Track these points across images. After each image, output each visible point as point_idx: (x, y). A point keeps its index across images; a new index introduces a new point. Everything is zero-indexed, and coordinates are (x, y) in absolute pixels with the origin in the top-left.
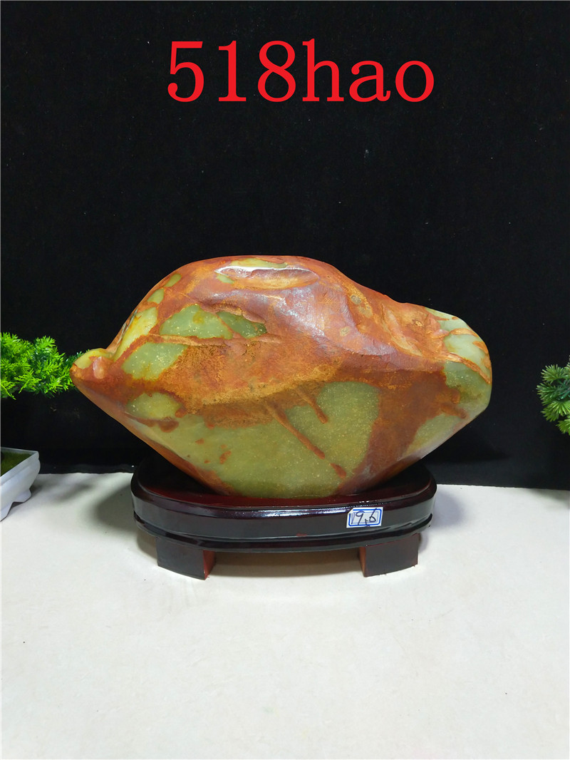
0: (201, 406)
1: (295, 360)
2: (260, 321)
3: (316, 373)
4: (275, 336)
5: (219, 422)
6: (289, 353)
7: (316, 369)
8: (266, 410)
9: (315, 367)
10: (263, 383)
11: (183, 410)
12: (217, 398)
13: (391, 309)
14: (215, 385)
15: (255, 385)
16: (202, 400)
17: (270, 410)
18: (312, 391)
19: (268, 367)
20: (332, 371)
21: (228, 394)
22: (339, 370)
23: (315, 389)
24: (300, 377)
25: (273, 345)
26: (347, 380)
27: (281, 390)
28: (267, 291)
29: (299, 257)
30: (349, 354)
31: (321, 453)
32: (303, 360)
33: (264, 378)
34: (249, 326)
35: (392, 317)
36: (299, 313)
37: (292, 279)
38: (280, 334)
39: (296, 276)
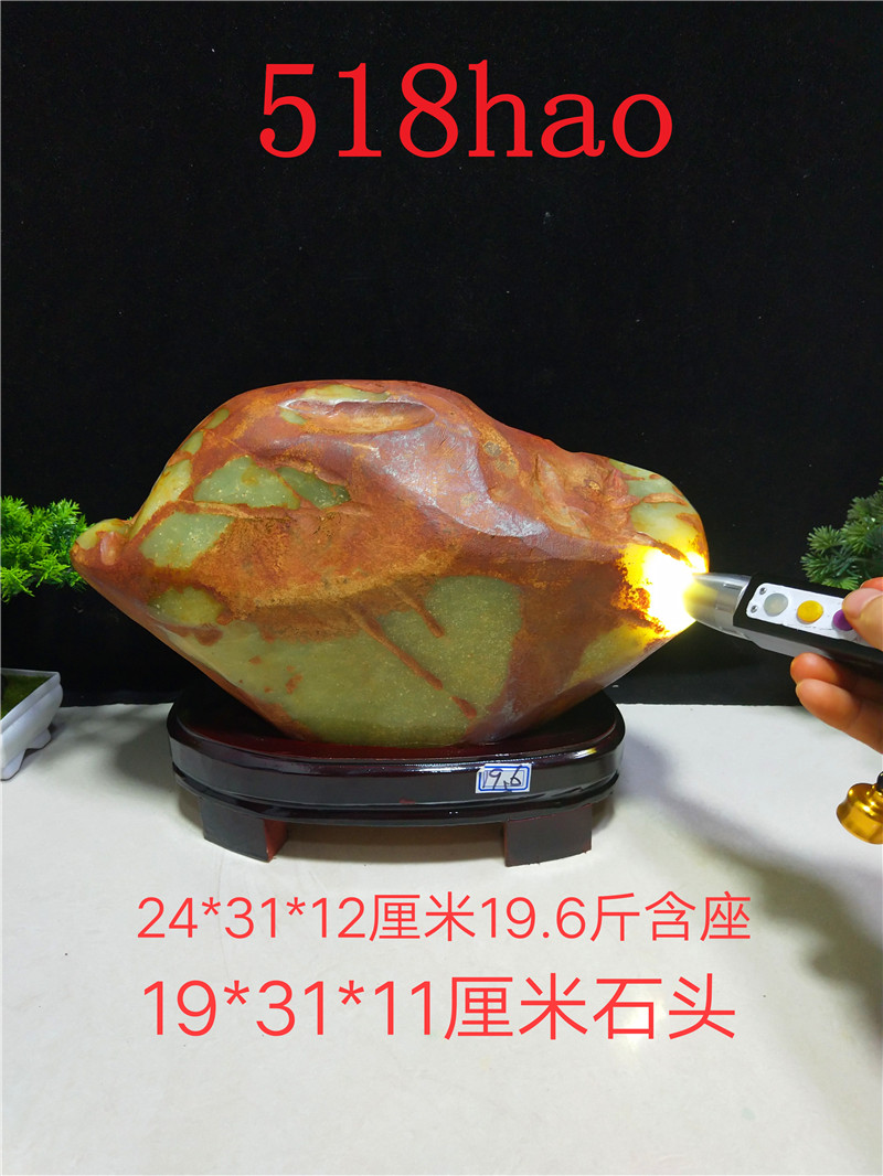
0: (254, 609)
1: (392, 543)
2: (339, 482)
3: (422, 563)
4: (363, 505)
5: (281, 632)
6: (382, 532)
7: (422, 557)
8: (349, 617)
9: (420, 553)
10: (343, 576)
11: (227, 612)
12: (276, 597)
13: (551, 462)
14: (272, 578)
15: (331, 579)
16: (255, 600)
17: (354, 616)
18: (417, 589)
19: (352, 553)
20: (446, 560)
21: (291, 592)
22: (457, 558)
23: (422, 586)
24: (399, 569)
25: (360, 519)
26: (470, 574)
27: (370, 587)
28: (354, 437)
29: (409, 382)
30: (473, 533)
31: (436, 681)
32: (403, 543)
33: (345, 567)
34: (323, 490)
35: (550, 475)
36: (399, 471)
37: (395, 418)
38: (371, 503)
39: (402, 412)
